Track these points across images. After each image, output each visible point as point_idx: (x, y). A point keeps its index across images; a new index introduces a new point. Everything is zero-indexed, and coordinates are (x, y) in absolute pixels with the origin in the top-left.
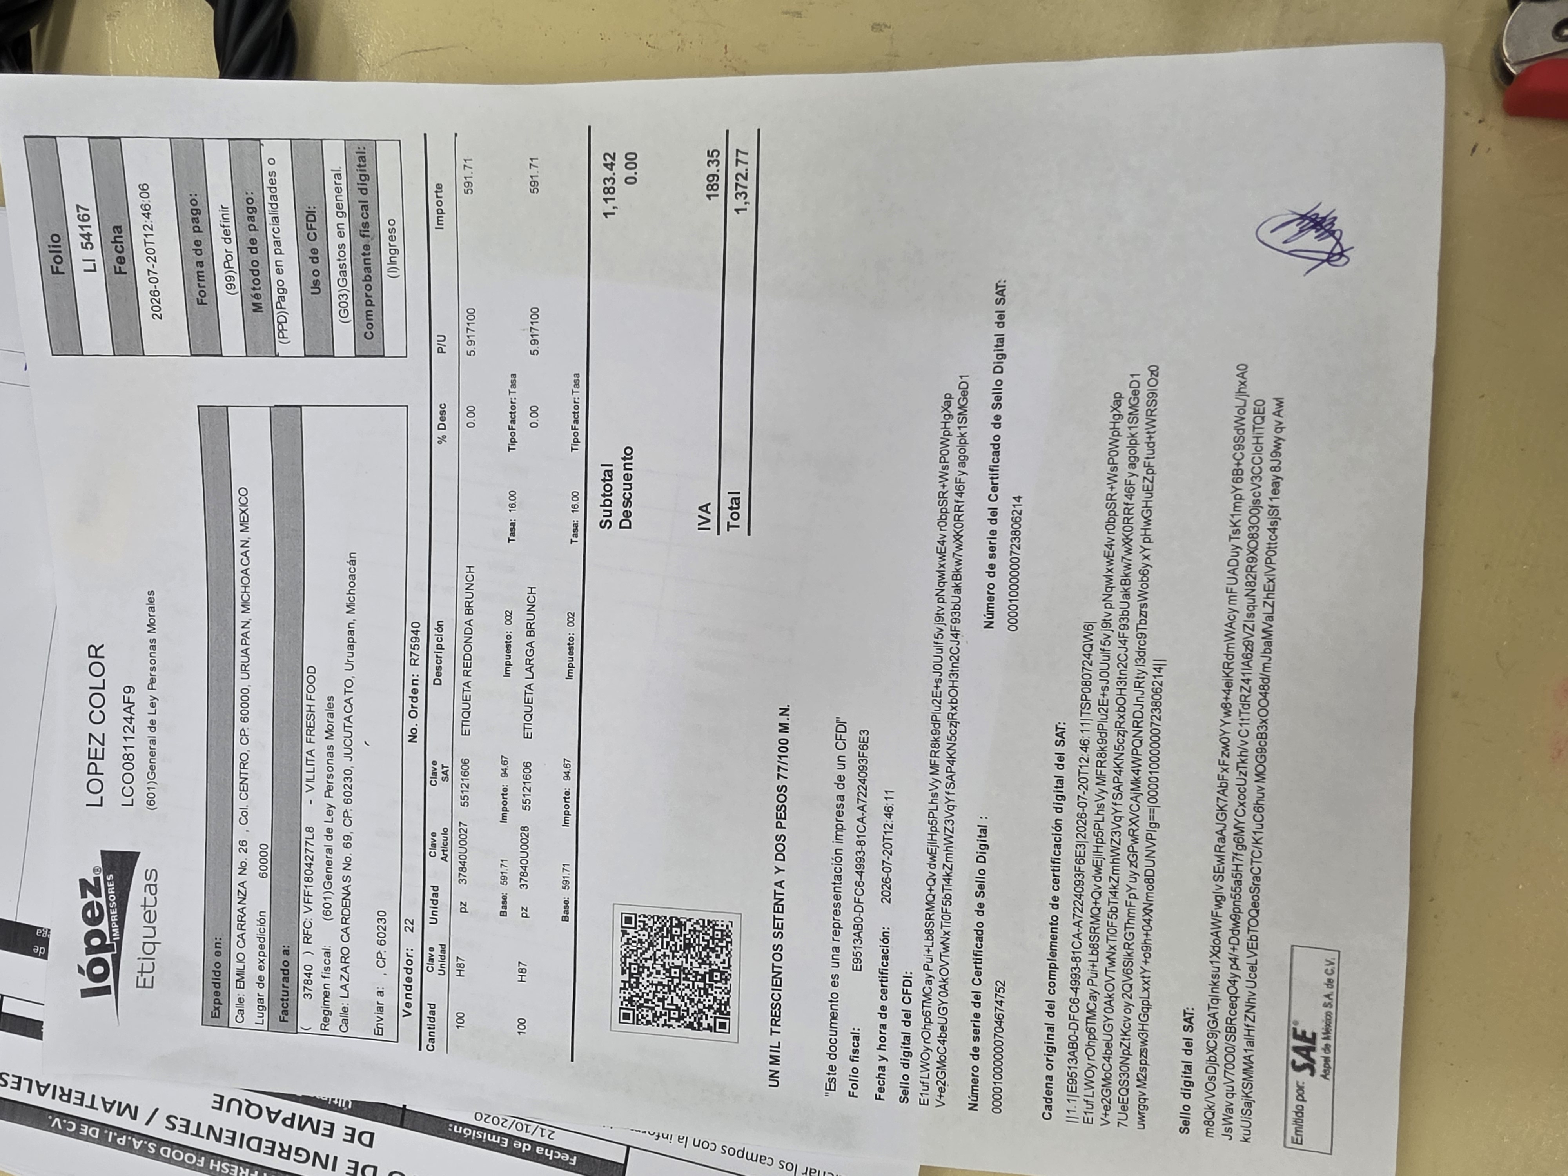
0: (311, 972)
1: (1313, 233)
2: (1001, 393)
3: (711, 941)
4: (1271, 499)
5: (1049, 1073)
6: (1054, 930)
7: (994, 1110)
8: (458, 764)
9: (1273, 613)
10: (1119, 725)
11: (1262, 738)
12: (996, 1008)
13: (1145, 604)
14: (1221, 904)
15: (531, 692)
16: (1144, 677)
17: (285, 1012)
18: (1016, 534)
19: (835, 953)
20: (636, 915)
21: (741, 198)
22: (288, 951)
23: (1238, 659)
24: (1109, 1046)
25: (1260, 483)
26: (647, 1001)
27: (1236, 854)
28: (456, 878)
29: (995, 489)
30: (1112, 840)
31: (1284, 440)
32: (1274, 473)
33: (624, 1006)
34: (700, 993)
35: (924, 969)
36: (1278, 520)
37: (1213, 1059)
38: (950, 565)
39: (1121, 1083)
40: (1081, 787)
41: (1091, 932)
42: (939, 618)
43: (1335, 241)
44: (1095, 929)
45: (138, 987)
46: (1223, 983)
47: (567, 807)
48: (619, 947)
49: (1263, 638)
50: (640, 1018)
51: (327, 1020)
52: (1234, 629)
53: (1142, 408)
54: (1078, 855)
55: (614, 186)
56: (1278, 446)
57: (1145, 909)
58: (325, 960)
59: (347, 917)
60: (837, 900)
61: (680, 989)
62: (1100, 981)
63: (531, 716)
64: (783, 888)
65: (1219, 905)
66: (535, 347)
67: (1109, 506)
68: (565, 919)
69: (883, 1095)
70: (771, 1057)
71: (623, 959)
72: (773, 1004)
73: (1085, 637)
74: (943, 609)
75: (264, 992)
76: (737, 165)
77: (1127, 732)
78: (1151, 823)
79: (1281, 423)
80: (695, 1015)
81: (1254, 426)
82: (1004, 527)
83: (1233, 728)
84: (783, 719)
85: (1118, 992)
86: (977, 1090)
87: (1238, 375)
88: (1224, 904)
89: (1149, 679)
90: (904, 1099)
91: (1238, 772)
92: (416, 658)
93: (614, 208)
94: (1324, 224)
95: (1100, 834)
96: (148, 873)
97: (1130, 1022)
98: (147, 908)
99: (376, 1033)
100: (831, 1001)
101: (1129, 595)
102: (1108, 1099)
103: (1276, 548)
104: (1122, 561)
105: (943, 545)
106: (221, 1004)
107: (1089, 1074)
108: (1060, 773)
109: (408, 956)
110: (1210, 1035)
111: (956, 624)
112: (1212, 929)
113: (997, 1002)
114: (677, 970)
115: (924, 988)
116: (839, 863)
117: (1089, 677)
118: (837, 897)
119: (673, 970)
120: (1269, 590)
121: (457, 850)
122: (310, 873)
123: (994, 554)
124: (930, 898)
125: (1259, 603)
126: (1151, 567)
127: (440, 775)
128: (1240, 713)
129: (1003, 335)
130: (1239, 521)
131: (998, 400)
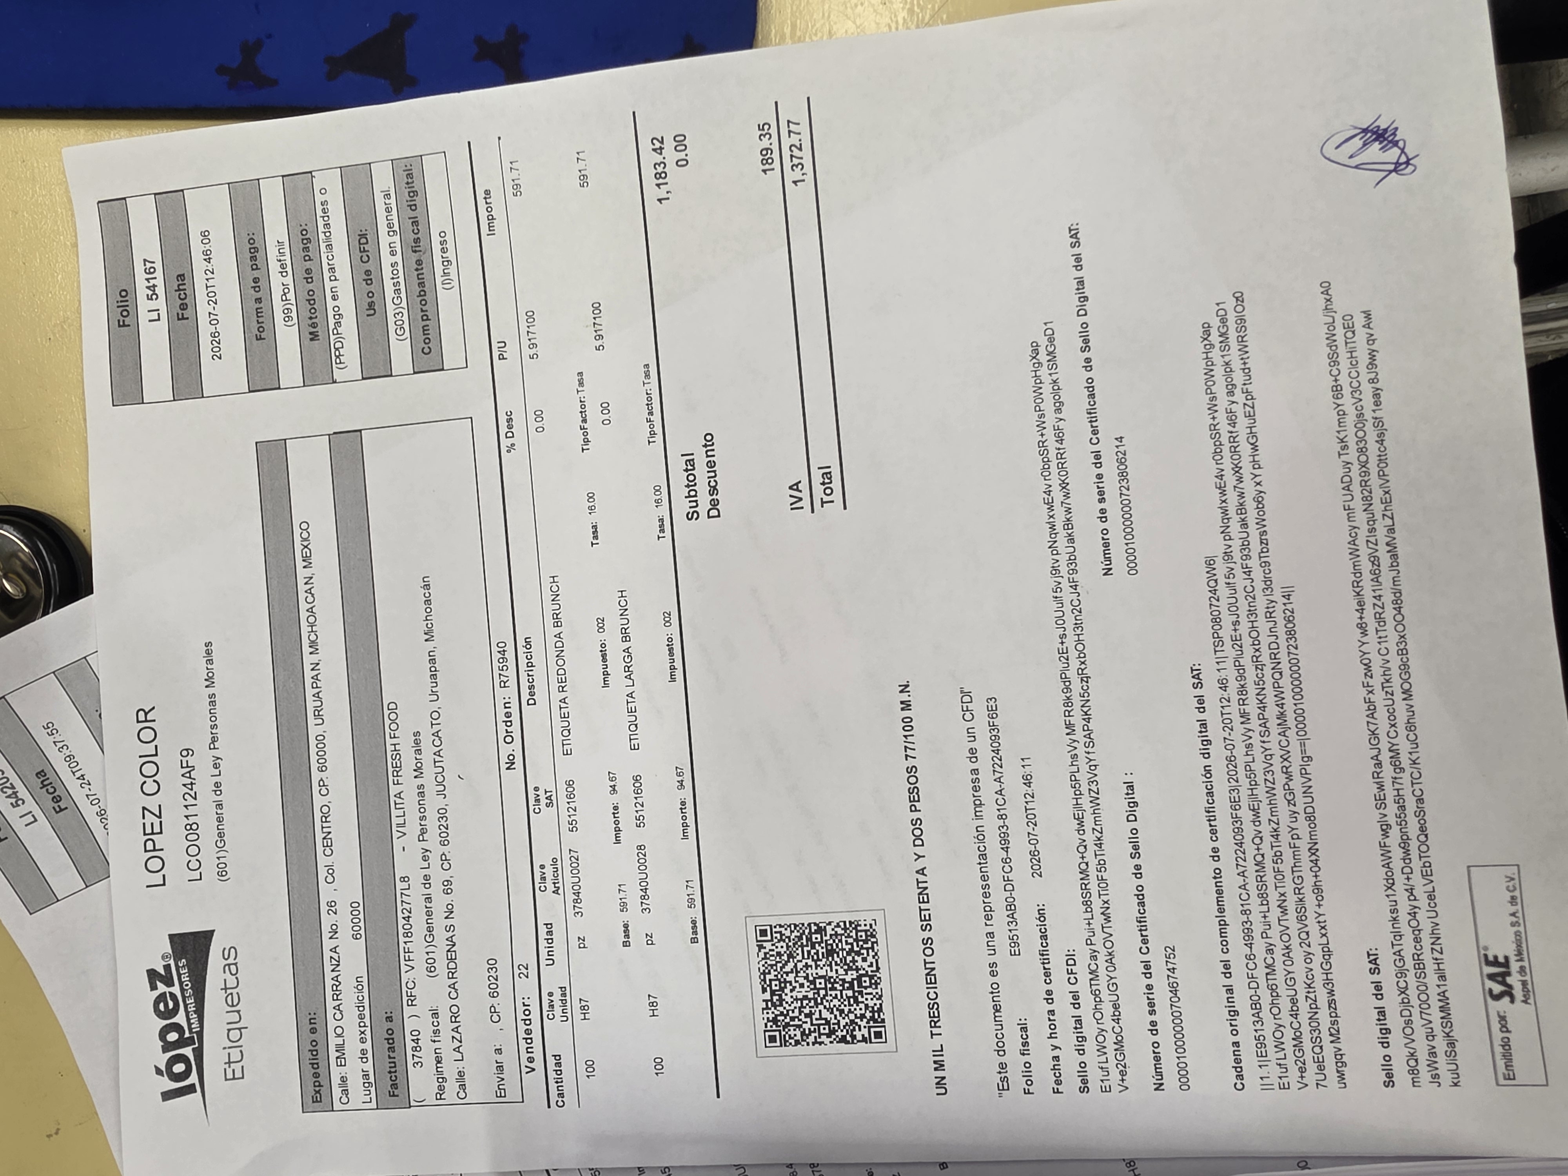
0: (419, 1037)
1: (1376, 146)
2: (1088, 336)
3: (855, 944)
4: (1374, 411)
5: (1235, 1039)
6: (1218, 884)
7: (1182, 1087)
8: (562, 787)
9: (1393, 525)
10: (1256, 659)
11: (1402, 654)
12: (1168, 976)
13: (1265, 531)
14: (1388, 832)
15: (633, 700)
16: (1274, 607)
17: (394, 1086)
18: (1123, 475)
19: (990, 939)
20: (771, 926)
21: (798, 170)
22: (391, 1017)
23: (1367, 577)
24: (1294, 1002)
25: (1360, 397)
26: (792, 1019)
27: (1396, 778)
28: (570, 911)
29: (1095, 432)
30: (1266, 780)
31: (1377, 352)
32: (1373, 385)
33: (769, 1028)
34: (849, 1002)
35: (1087, 944)
36: (1384, 431)
37: (1406, 1001)
38: (1060, 515)
39: (1314, 1040)
40: (1226, 729)
41: (1257, 881)
42: (1055, 570)
43: (1399, 151)
44: (1261, 877)
45: (226, 1080)
46: (1403, 916)
47: (684, 818)
48: (756, 964)
49: (1388, 552)
50: (787, 1038)
51: (441, 1088)
52: (1357, 546)
53: (1233, 335)
54: (1233, 800)
55: (665, 170)
56: (1372, 358)
57: (1310, 849)
58: (433, 1022)
59: (453, 971)
60: (985, 881)
61: (827, 1001)
62: (1275, 932)
63: (636, 725)
64: (926, 875)
65: (1385, 834)
66: (600, 342)
67: (1213, 436)
68: (694, 940)
69: (1061, 1089)
70: (935, 1062)
71: (762, 977)
72: (930, 1004)
73: (1208, 572)
74: (1058, 561)
75: (369, 1067)
76: (789, 136)
77: (1265, 665)
78: (1303, 758)
79: (1372, 335)
80: (847, 1027)
81: (1346, 341)
82: (1110, 469)
83: (1372, 647)
84: (904, 697)
85: (1295, 942)
86: (1161, 1068)
87: (1322, 293)
88: (1391, 833)
89: (1280, 608)
90: (1084, 1088)
91: (1384, 692)
92: (505, 679)
93: (668, 192)
94: (1386, 136)
95: (1253, 776)
96: (226, 952)
97: (1312, 972)
98: (229, 991)
99: (499, 1095)
100: (992, 993)
101: (1246, 524)
102: (1301, 1059)
103: (1386, 459)
104: (1235, 490)
105: (1049, 495)
106: (322, 1086)
107: (1278, 1034)
108: (1202, 716)
109: (524, 1005)
110: (1399, 975)
111: (1074, 575)
112: (1382, 861)
113: (1169, 970)
114: (822, 981)
115: (1090, 964)
116: (982, 841)
117: (1218, 613)
118: (984, 878)
119: (818, 981)
120: (1386, 502)
121: (569, 879)
122: (409, 927)
123: (1104, 498)
124: (1083, 866)
125: (1378, 516)
126: (1265, 493)
127: (544, 801)
128: (1377, 631)
129: (1082, 278)
130: (1346, 436)
131: (1086, 343)
